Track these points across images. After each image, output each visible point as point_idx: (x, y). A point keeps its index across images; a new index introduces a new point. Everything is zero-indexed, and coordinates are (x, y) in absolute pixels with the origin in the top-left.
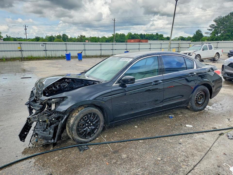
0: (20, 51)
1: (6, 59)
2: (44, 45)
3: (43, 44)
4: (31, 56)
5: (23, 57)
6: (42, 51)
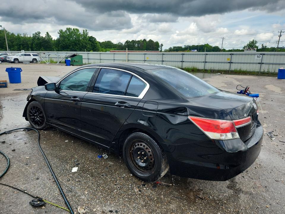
0: (229, 63)
1: (213, 71)
2: (261, 56)
3: (261, 54)
4: (240, 70)
5: (231, 70)
6: (256, 63)
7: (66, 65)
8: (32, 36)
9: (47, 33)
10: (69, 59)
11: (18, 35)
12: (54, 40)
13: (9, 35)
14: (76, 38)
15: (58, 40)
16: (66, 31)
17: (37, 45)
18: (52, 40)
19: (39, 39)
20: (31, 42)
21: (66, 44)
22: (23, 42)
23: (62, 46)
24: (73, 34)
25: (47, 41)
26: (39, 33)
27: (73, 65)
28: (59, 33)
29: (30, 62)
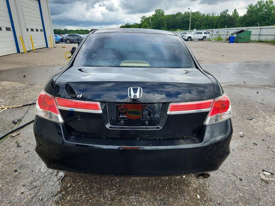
7: (229, 42)
8: (219, 15)
9: (235, 10)
10: (235, 35)
11: (207, 15)
12: (240, 17)
13: (200, 16)
14: (266, 12)
15: (245, 16)
16: (256, 5)
17: (222, 23)
18: (238, 17)
19: (225, 17)
20: (217, 21)
21: (252, 20)
22: (210, 21)
23: (247, 22)
24: (264, 8)
25: (233, 19)
26: (227, 11)
27: (237, 42)
28: (247, 9)
29: (199, 40)
